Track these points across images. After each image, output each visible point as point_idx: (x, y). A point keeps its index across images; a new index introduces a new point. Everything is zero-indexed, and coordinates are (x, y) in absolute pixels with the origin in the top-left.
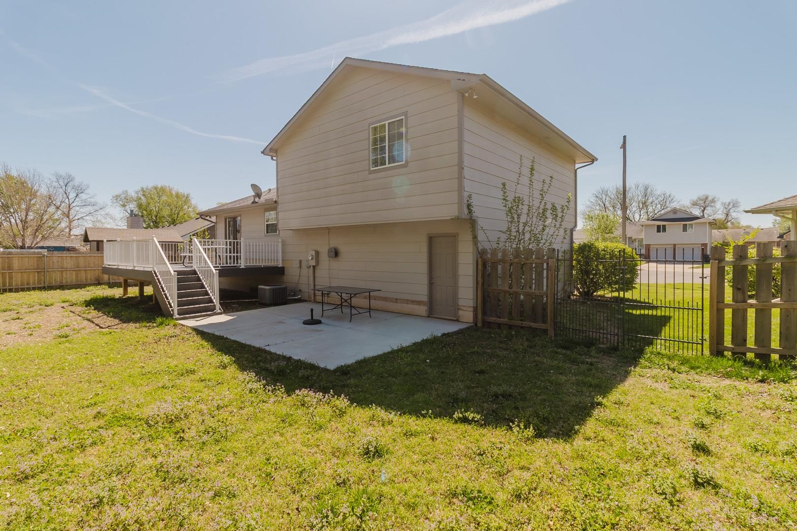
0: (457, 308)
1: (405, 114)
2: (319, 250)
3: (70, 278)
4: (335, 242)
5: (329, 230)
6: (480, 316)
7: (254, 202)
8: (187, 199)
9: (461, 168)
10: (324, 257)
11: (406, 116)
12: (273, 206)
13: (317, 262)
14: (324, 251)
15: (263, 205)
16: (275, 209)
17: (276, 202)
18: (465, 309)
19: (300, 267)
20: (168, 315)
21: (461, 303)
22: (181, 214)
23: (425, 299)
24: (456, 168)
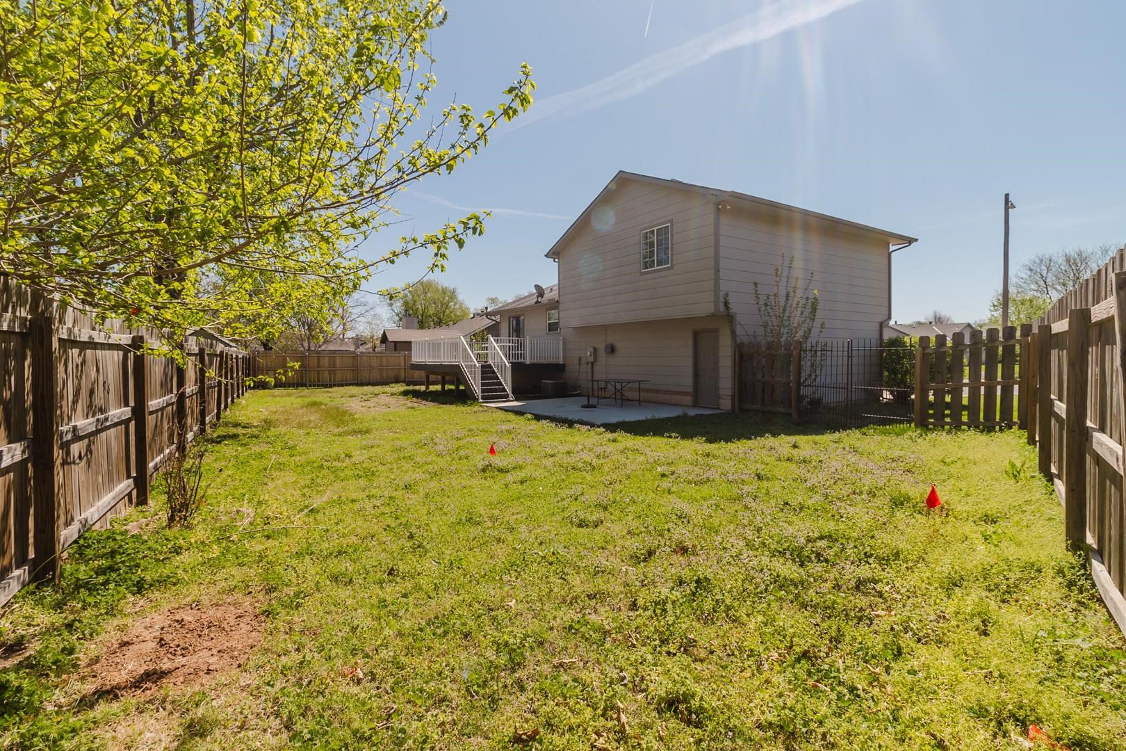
0: (718, 397)
1: (671, 221)
2: (597, 346)
3: (375, 375)
4: (613, 338)
5: (606, 328)
6: (737, 403)
7: (537, 302)
8: (453, 295)
9: (717, 271)
10: (602, 352)
11: (672, 223)
12: (554, 305)
13: (595, 357)
14: (601, 347)
15: (545, 304)
16: (556, 308)
17: (557, 302)
18: (725, 397)
19: (580, 364)
20: (475, 399)
21: (722, 392)
22: (447, 312)
23: (690, 389)
24: (712, 271)
